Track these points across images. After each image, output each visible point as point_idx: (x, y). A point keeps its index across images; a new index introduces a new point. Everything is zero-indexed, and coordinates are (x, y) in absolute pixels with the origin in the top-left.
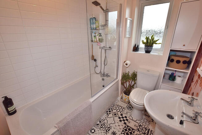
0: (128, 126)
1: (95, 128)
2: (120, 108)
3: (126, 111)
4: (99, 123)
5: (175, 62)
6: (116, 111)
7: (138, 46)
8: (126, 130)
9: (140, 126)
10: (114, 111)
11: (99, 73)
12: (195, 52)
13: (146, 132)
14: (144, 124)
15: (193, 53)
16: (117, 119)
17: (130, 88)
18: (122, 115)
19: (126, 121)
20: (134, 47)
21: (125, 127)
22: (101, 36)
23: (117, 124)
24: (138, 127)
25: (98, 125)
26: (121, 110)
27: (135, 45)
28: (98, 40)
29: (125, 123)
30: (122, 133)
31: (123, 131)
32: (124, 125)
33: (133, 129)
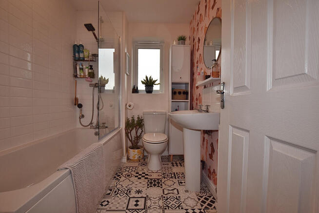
0: (151, 179)
1: (106, 200)
2: (131, 168)
3: (140, 168)
4: (109, 192)
5: (177, 94)
6: (127, 172)
7: (137, 88)
8: (151, 183)
9: (164, 174)
10: (124, 173)
11: (89, 125)
12: (188, 83)
13: (173, 175)
14: (167, 171)
15: (186, 84)
16: (133, 179)
17: (137, 140)
18: (137, 173)
19: (146, 176)
20: (133, 89)
21: (148, 181)
22: (92, 69)
23: (136, 183)
24: (163, 176)
25: (109, 194)
26: (134, 170)
27: (134, 87)
28: (87, 74)
29: (146, 178)
30: (148, 188)
31: (148, 185)
32: (147, 180)
33: (158, 179)
